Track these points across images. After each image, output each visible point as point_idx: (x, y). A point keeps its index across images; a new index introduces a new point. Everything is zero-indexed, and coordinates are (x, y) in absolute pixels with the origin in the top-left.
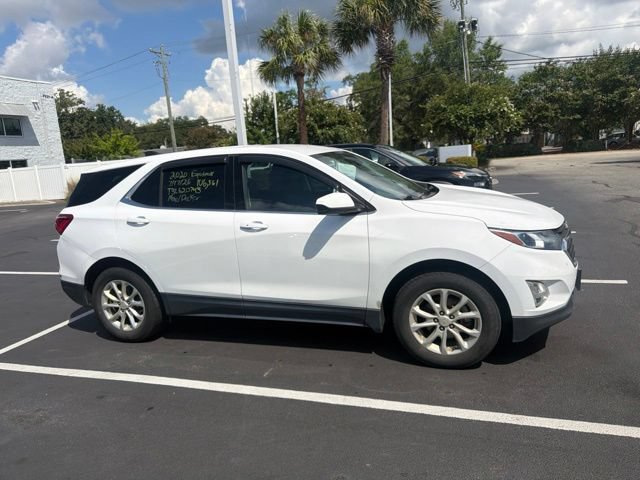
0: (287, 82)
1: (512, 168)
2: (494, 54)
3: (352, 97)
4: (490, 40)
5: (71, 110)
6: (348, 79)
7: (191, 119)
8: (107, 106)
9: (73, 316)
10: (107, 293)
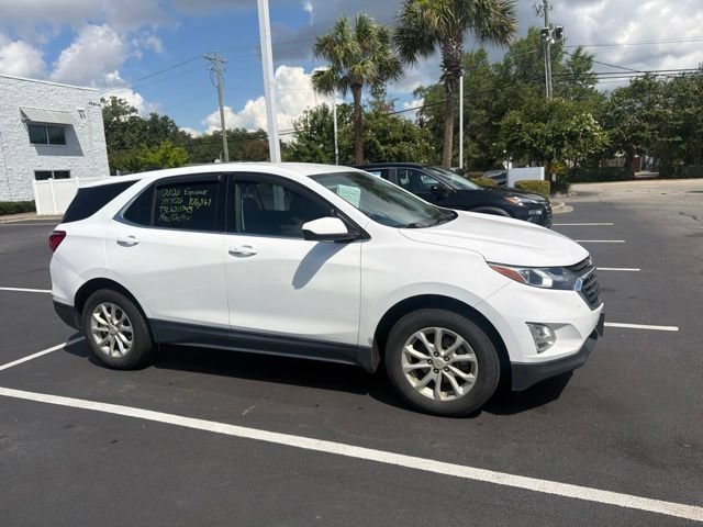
0: (344, 94)
1: (595, 194)
2: (583, 66)
3: (423, 110)
4: (579, 51)
5: (123, 119)
6: (420, 90)
7: (250, 131)
8: (161, 115)
9: (71, 339)
10: (97, 316)
